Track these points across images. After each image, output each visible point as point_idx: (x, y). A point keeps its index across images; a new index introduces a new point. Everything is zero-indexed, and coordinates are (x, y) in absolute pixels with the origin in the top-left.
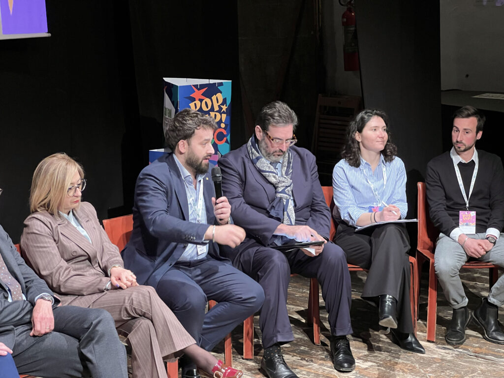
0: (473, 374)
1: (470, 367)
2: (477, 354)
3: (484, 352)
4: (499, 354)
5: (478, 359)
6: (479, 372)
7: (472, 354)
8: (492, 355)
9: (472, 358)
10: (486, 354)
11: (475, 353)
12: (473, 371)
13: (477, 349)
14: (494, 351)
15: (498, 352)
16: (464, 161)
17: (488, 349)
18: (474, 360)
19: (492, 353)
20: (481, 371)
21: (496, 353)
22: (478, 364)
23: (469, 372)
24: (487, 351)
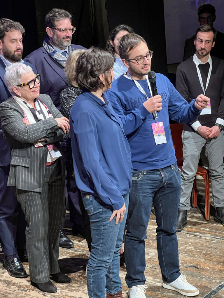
0: (186, 245)
1: (184, 241)
2: (189, 232)
3: (194, 231)
4: (203, 231)
5: (189, 235)
6: (190, 243)
7: (186, 232)
8: (199, 232)
9: (186, 235)
10: (195, 232)
11: (188, 231)
12: (186, 243)
13: (190, 229)
14: (200, 230)
15: (203, 230)
16: (202, 63)
17: (196, 229)
18: (187, 236)
19: (199, 231)
20: (191, 243)
21: (201, 231)
22: (189, 238)
23: (183, 244)
24: (196, 230)
